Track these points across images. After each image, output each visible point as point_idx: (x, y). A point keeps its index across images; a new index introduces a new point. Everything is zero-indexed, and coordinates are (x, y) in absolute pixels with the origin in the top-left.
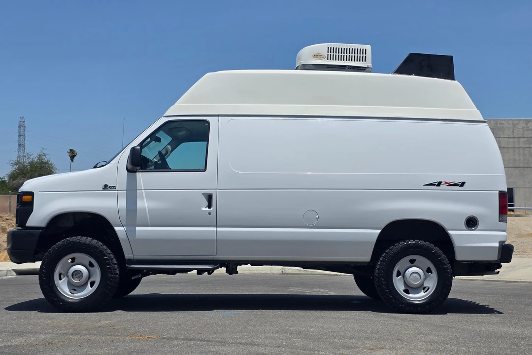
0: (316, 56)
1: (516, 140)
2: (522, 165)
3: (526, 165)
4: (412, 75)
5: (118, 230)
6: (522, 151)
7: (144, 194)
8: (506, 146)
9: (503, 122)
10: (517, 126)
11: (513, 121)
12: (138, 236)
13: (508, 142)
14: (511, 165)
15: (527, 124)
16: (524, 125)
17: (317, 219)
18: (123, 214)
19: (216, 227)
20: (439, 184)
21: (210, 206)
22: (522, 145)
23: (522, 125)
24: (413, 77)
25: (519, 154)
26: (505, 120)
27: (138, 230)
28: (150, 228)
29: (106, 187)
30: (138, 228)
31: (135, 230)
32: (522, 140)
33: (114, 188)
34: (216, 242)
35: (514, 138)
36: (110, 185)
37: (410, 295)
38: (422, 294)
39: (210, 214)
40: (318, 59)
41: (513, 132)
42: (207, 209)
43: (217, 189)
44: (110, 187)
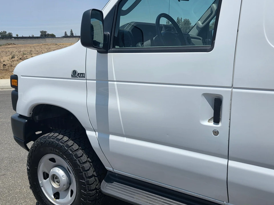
5: (90, 136)
18: (93, 113)
19: (228, 158)
21: (217, 119)
29: (75, 74)
31: (108, 140)
33: (82, 76)
39: (216, 133)
42: (212, 124)
43: (232, 87)
44: (79, 74)
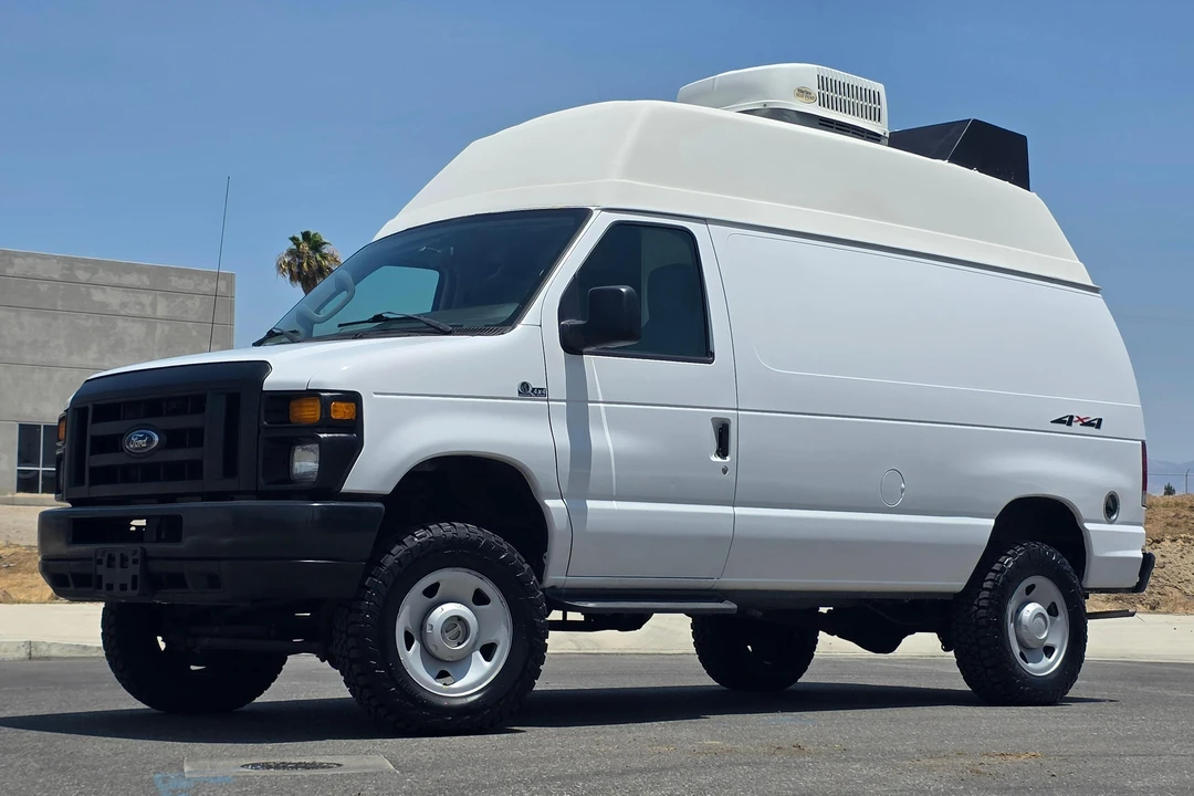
0: (803, 93)
4: (972, 169)
5: (555, 508)
7: (603, 411)
12: (590, 524)
17: (903, 490)
18: (565, 459)
19: (734, 504)
20: (1069, 421)
21: (723, 451)
24: (975, 173)
27: (592, 510)
28: (614, 505)
29: (525, 390)
30: (591, 504)
31: (585, 509)
33: (540, 393)
34: (731, 543)
36: (532, 384)
37: (1030, 665)
38: (1046, 661)
40: (803, 99)
42: (719, 459)
43: (737, 409)
44: (533, 389)
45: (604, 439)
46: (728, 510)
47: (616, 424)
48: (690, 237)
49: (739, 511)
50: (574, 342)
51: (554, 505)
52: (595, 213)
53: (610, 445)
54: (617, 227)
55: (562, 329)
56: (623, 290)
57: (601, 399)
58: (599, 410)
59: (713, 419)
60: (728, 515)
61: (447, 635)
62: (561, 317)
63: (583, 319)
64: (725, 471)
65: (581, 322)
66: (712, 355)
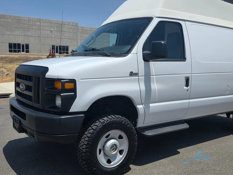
1: (69, 29)
2: (71, 38)
3: (72, 38)
5: (140, 108)
6: (71, 33)
7: (155, 78)
8: (66, 31)
9: (65, 22)
10: (70, 24)
11: (68, 22)
12: (151, 110)
13: (67, 30)
14: (68, 38)
15: (73, 24)
16: (72, 24)
17: (229, 90)
22: (71, 31)
23: (71, 24)
25: (70, 35)
26: (66, 22)
27: (151, 106)
28: (157, 104)
29: (132, 74)
30: (151, 105)
32: (71, 29)
33: (136, 74)
34: (188, 109)
35: (69, 28)
36: (134, 72)
41: (68, 26)
42: (186, 88)
43: (191, 74)
44: (134, 73)
45: (155, 86)
46: (187, 101)
47: (158, 81)
48: (180, 25)
49: (191, 101)
50: (147, 58)
51: (140, 107)
52: (154, 18)
53: (156, 88)
54: (160, 23)
55: (143, 54)
56: (163, 42)
57: (154, 75)
58: (153, 78)
59: (185, 77)
60: (188, 102)
61: (111, 149)
62: (143, 50)
63: (150, 51)
64: (187, 91)
65: (149, 52)
66: (186, 59)
